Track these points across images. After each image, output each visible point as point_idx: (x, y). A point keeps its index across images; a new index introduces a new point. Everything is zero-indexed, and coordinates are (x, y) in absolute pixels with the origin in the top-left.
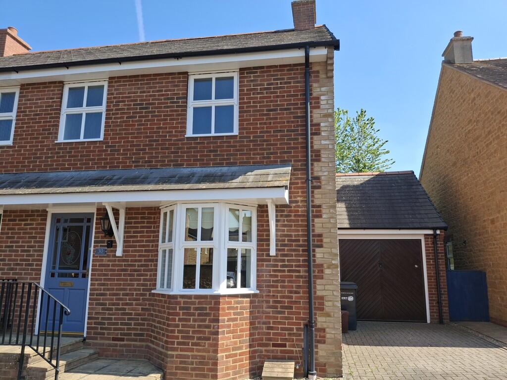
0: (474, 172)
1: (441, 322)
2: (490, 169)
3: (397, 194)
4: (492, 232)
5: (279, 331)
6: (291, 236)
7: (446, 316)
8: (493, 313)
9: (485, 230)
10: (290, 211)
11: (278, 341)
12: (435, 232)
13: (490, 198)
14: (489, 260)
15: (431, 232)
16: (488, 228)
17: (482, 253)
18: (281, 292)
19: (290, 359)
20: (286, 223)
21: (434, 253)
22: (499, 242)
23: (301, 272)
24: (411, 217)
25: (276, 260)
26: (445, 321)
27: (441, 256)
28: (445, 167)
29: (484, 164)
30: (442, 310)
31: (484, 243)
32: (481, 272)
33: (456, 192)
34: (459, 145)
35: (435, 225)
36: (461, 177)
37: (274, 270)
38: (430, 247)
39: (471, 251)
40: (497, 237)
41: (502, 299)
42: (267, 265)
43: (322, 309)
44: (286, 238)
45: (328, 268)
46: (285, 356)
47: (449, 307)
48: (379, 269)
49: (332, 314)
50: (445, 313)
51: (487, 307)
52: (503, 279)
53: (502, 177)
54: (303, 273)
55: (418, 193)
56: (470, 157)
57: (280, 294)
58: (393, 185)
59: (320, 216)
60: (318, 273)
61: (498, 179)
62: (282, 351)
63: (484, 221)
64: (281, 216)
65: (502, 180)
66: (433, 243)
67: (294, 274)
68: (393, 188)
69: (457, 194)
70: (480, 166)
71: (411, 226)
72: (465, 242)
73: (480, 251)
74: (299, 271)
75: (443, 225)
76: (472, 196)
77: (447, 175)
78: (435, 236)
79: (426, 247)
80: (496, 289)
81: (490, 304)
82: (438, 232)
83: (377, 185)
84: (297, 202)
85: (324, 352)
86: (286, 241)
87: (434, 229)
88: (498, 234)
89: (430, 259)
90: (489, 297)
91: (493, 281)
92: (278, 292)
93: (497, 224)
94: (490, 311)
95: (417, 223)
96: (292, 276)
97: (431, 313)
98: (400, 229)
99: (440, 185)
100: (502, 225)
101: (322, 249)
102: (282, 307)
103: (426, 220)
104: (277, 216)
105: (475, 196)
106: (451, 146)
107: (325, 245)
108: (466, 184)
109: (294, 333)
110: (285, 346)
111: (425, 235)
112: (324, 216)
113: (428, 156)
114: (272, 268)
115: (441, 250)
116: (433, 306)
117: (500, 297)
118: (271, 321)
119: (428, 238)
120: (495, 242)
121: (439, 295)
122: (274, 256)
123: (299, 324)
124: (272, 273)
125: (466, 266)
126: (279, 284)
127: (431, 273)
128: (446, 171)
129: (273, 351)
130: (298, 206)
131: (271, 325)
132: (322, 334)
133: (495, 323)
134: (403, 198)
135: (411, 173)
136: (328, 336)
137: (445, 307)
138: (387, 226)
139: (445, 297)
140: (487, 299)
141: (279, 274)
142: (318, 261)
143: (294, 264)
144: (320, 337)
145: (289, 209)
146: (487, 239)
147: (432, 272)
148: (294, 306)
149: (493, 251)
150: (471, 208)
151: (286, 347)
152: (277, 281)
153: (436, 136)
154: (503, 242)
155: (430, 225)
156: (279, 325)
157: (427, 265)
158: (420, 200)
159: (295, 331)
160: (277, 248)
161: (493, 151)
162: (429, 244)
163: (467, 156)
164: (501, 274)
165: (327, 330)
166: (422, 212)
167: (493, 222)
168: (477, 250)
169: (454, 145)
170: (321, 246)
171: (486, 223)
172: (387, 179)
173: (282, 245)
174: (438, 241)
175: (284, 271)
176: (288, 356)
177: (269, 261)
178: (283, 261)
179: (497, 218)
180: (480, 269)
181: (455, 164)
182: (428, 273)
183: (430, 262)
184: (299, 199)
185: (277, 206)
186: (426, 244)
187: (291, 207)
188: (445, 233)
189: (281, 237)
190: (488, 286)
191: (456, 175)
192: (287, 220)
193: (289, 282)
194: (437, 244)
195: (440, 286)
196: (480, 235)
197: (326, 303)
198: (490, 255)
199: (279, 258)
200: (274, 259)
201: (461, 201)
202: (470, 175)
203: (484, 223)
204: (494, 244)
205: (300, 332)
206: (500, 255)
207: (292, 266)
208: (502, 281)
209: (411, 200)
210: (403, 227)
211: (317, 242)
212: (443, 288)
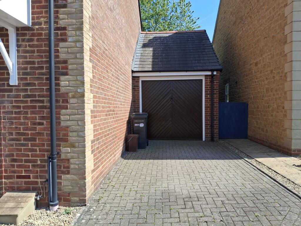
0: (247, 26)
1: (212, 140)
2: (258, 20)
3: (190, 46)
4: (255, 73)
5: (23, 163)
6: (33, 63)
7: (216, 136)
8: (250, 133)
9: (250, 72)
10: (33, 35)
11: (22, 173)
12: (212, 73)
13: (256, 45)
14: (251, 94)
15: (209, 73)
16: (253, 69)
17: (247, 90)
18: (24, 124)
19: (33, 190)
20: (28, 48)
21: (211, 90)
22: (259, 80)
23: (45, 102)
24: (197, 62)
25: (18, 90)
26: (215, 139)
27: (216, 92)
28: (229, 27)
29: (254, 18)
30: (214, 131)
31: (249, 81)
32: (245, 103)
33: (234, 45)
34: (239, 6)
35: (213, 68)
36: (238, 32)
37: (16, 100)
38: (208, 85)
39: (240, 88)
40: (258, 76)
41: (257, 123)
42: (8, 96)
43: (66, 140)
44: (29, 66)
45: (74, 97)
46: (29, 187)
47: (219, 129)
48: (170, 102)
49: (77, 144)
50: (215, 133)
51: (246, 128)
52: (259, 108)
53: (266, 26)
54: (46, 103)
55: (206, 45)
56: (245, 14)
57: (23, 126)
58: (189, 40)
59: (65, 40)
60: (63, 102)
61: (263, 29)
62: (26, 183)
63: (251, 64)
64: (23, 40)
65: (266, 28)
66: (211, 82)
67: (37, 105)
68: (189, 42)
69: (235, 47)
70: (251, 20)
71: (195, 69)
72: (236, 82)
73: (246, 88)
74: (42, 102)
75: (219, 67)
76: (244, 46)
77: (230, 33)
78: (212, 76)
79: (205, 85)
80: (254, 115)
81: (249, 127)
82: (215, 73)
83: (178, 40)
84: (40, 24)
85: (68, 182)
86: (29, 69)
87: (212, 71)
88: (259, 73)
89: (208, 94)
90: (249, 122)
91: (253, 110)
92: (21, 124)
93: (259, 66)
94: (248, 132)
95: (200, 66)
96: (35, 107)
97: (206, 133)
98: (187, 71)
99: (225, 42)
100: (263, 65)
101: (67, 77)
102: (25, 140)
103: (207, 64)
104: (18, 40)
105: (246, 46)
106: (233, 9)
107: (70, 72)
108: (241, 37)
109: (38, 165)
110: (29, 177)
111: (206, 76)
112: (70, 39)
113: (219, 21)
114: (14, 99)
115: (216, 87)
116: (208, 129)
117: (256, 121)
118: (15, 153)
119: (207, 78)
120: (256, 80)
121: (212, 120)
122: (16, 86)
123: (44, 156)
124: (14, 104)
125: (236, 100)
126: (22, 116)
127: (207, 105)
128: (229, 30)
129: (17, 183)
130: (42, 29)
131: (15, 158)
132: (66, 165)
133: (250, 140)
134: (195, 48)
135: (204, 31)
136: (72, 166)
137: (216, 129)
138: (177, 69)
139: (216, 122)
140: (247, 123)
141: (22, 105)
142: (63, 90)
143: (37, 94)
144: (64, 168)
145: (32, 32)
146: (251, 78)
147: (209, 104)
148: (37, 137)
149: (254, 87)
150: (243, 56)
151: (30, 179)
152: (19, 113)
153: (225, 3)
154: (262, 79)
155: (209, 68)
156: (23, 157)
157: (205, 98)
158: (206, 50)
159: (39, 162)
160: (20, 77)
161: (262, 4)
162: (207, 83)
163: (243, 14)
164: (258, 105)
165: (72, 161)
166: (206, 58)
167: (256, 64)
168: (244, 87)
169: (235, 7)
170: (66, 74)
171: (252, 66)
172: (186, 36)
173: (24, 74)
174: (215, 80)
175: (26, 102)
176: (32, 187)
177: (11, 91)
178: (26, 90)
179: (260, 60)
180: (245, 101)
181: (235, 23)
182: (205, 105)
183: (207, 96)
184: (42, 19)
185: (17, 29)
186: (206, 83)
187: (33, 30)
188: (220, 74)
189: (22, 64)
190: (249, 113)
191: (235, 31)
192: (29, 46)
193: (33, 113)
194: (213, 83)
195: (213, 114)
196: (247, 76)
197: (70, 134)
198: (252, 91)
199: (21, 87)
200: (15, 89)
201: (237, 52)
202: (244, 29)
203: (250, 66)
204: (255, 82)
205: (44, 164)
206: (259, 90)
207: (35, 96)
208: (258, 109)
209: (200, 50)
210: (189, 69)
211: (62, 69)
212: (216, 116)
